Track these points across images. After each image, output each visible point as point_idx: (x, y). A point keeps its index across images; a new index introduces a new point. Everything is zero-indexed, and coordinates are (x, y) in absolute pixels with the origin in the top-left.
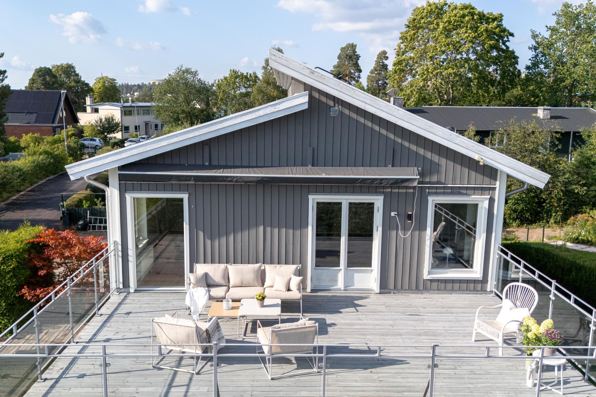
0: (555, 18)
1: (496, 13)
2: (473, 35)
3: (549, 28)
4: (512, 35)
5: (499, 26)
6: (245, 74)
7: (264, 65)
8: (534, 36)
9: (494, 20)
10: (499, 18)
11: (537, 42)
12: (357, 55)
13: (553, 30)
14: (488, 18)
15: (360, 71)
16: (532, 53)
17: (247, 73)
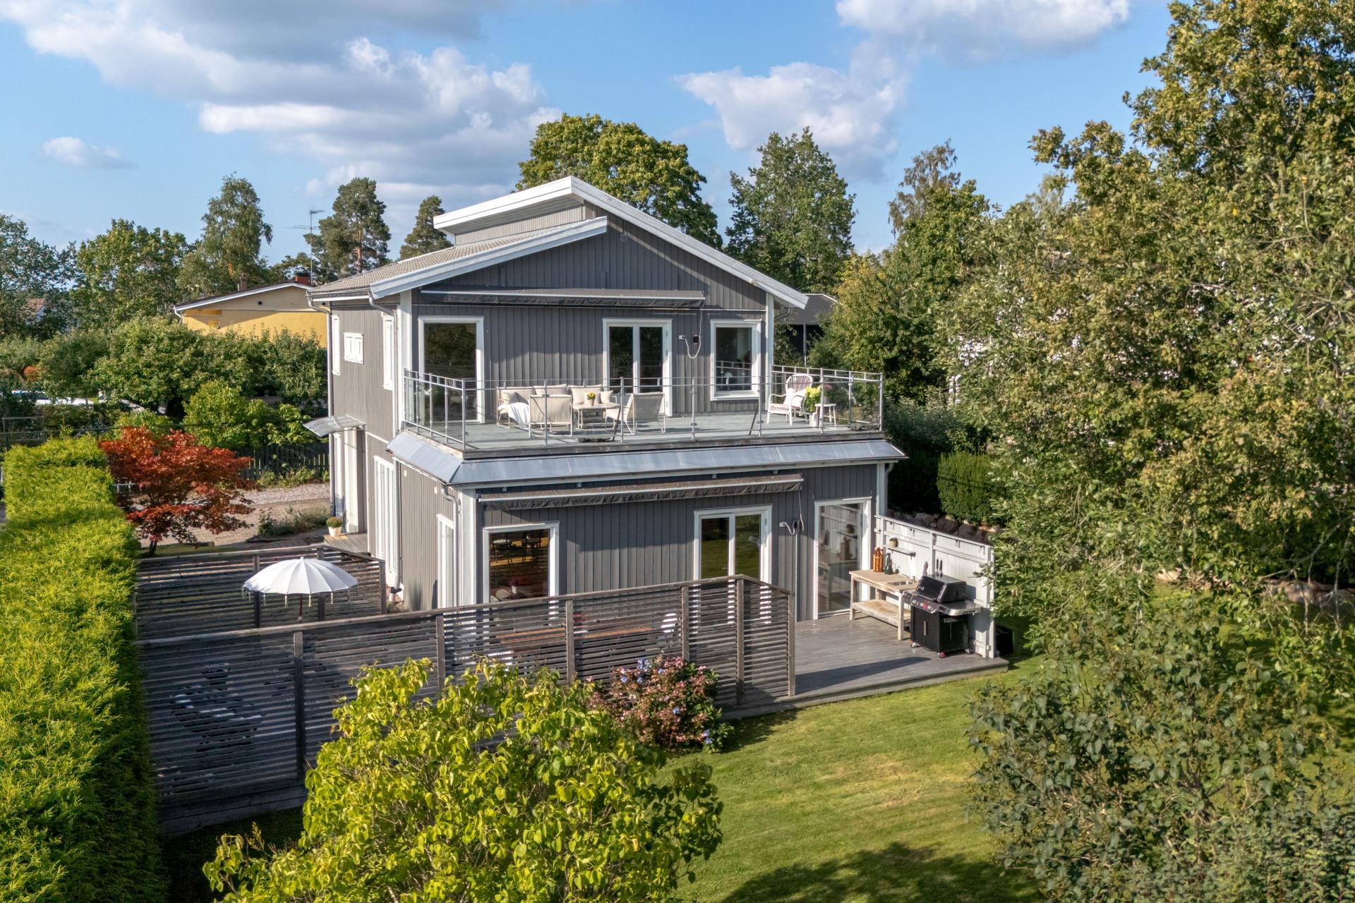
0: (761, 156)
1: (676, 143)
2: (649, 175)
3: (753, 172)
4: (704, 180)
5: (684, 164)
6: (151, 231)
7: (208, 212)
8: (736, 182)
9: (676, 154)
10: (681, 152)
11: (739, 190)
12: (378, 203)
13: (761, 175)
14: (666, 151)
15: (386, 236)
16: (734, 210)
17: (158, 230)
